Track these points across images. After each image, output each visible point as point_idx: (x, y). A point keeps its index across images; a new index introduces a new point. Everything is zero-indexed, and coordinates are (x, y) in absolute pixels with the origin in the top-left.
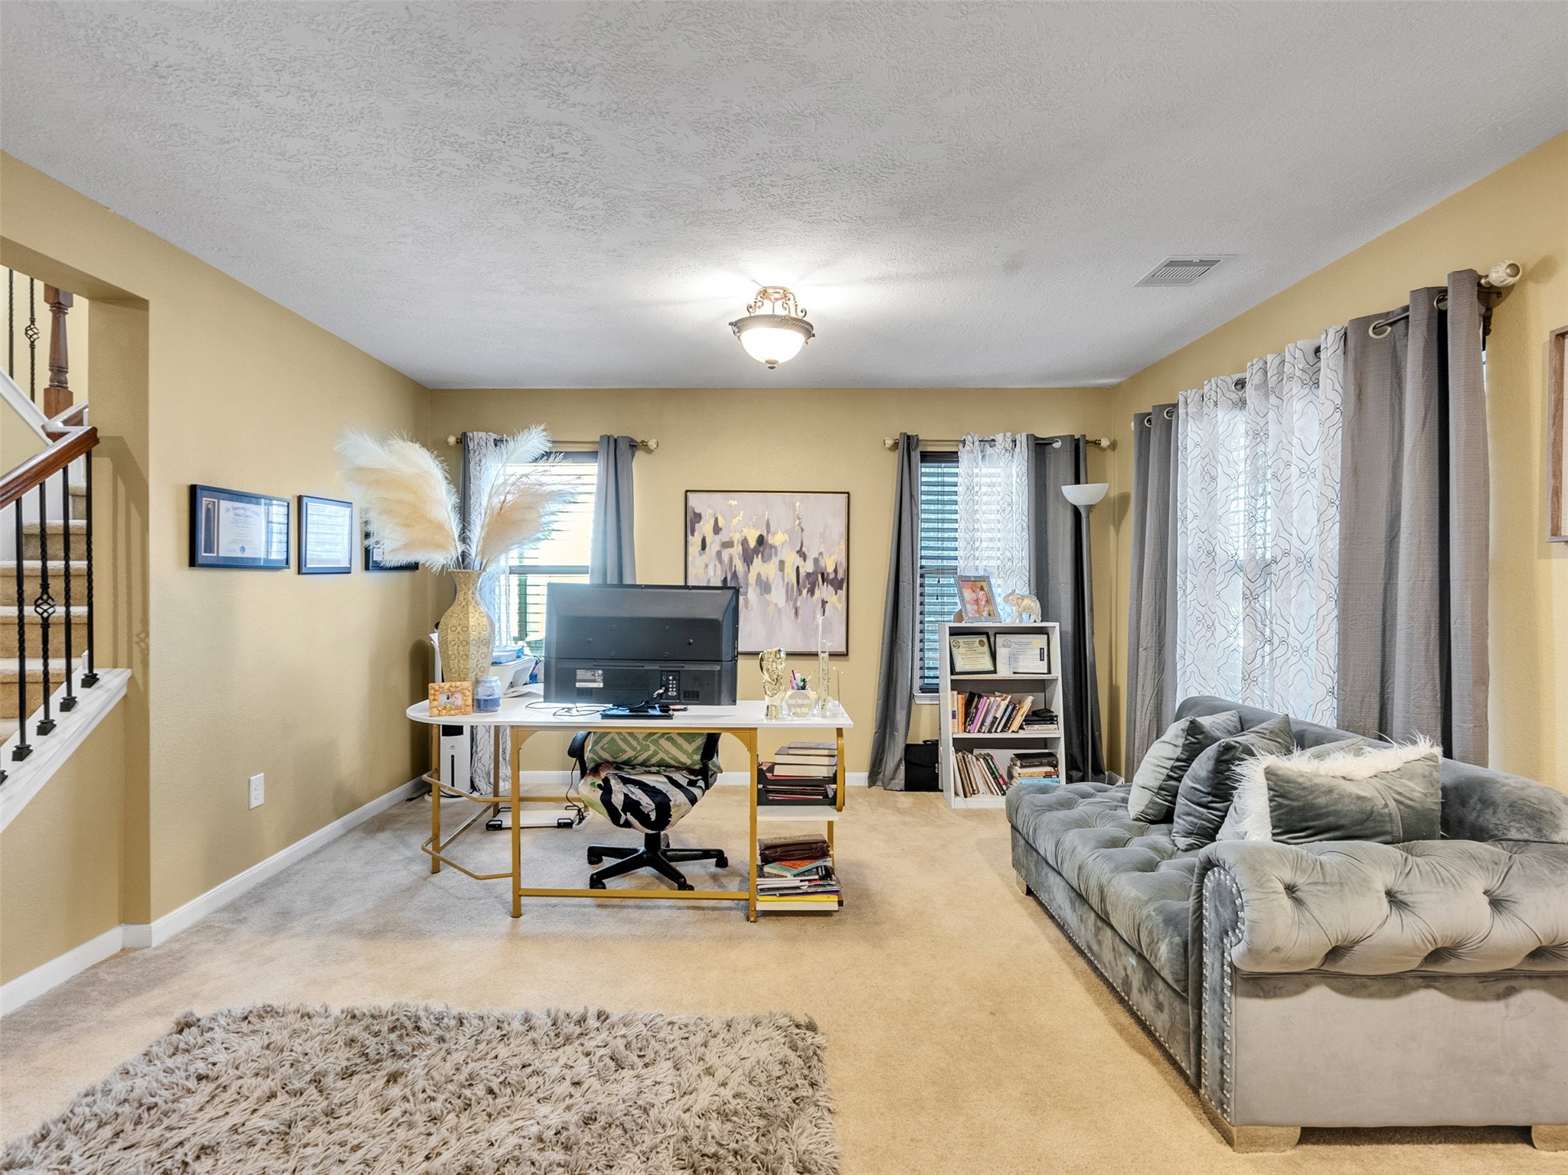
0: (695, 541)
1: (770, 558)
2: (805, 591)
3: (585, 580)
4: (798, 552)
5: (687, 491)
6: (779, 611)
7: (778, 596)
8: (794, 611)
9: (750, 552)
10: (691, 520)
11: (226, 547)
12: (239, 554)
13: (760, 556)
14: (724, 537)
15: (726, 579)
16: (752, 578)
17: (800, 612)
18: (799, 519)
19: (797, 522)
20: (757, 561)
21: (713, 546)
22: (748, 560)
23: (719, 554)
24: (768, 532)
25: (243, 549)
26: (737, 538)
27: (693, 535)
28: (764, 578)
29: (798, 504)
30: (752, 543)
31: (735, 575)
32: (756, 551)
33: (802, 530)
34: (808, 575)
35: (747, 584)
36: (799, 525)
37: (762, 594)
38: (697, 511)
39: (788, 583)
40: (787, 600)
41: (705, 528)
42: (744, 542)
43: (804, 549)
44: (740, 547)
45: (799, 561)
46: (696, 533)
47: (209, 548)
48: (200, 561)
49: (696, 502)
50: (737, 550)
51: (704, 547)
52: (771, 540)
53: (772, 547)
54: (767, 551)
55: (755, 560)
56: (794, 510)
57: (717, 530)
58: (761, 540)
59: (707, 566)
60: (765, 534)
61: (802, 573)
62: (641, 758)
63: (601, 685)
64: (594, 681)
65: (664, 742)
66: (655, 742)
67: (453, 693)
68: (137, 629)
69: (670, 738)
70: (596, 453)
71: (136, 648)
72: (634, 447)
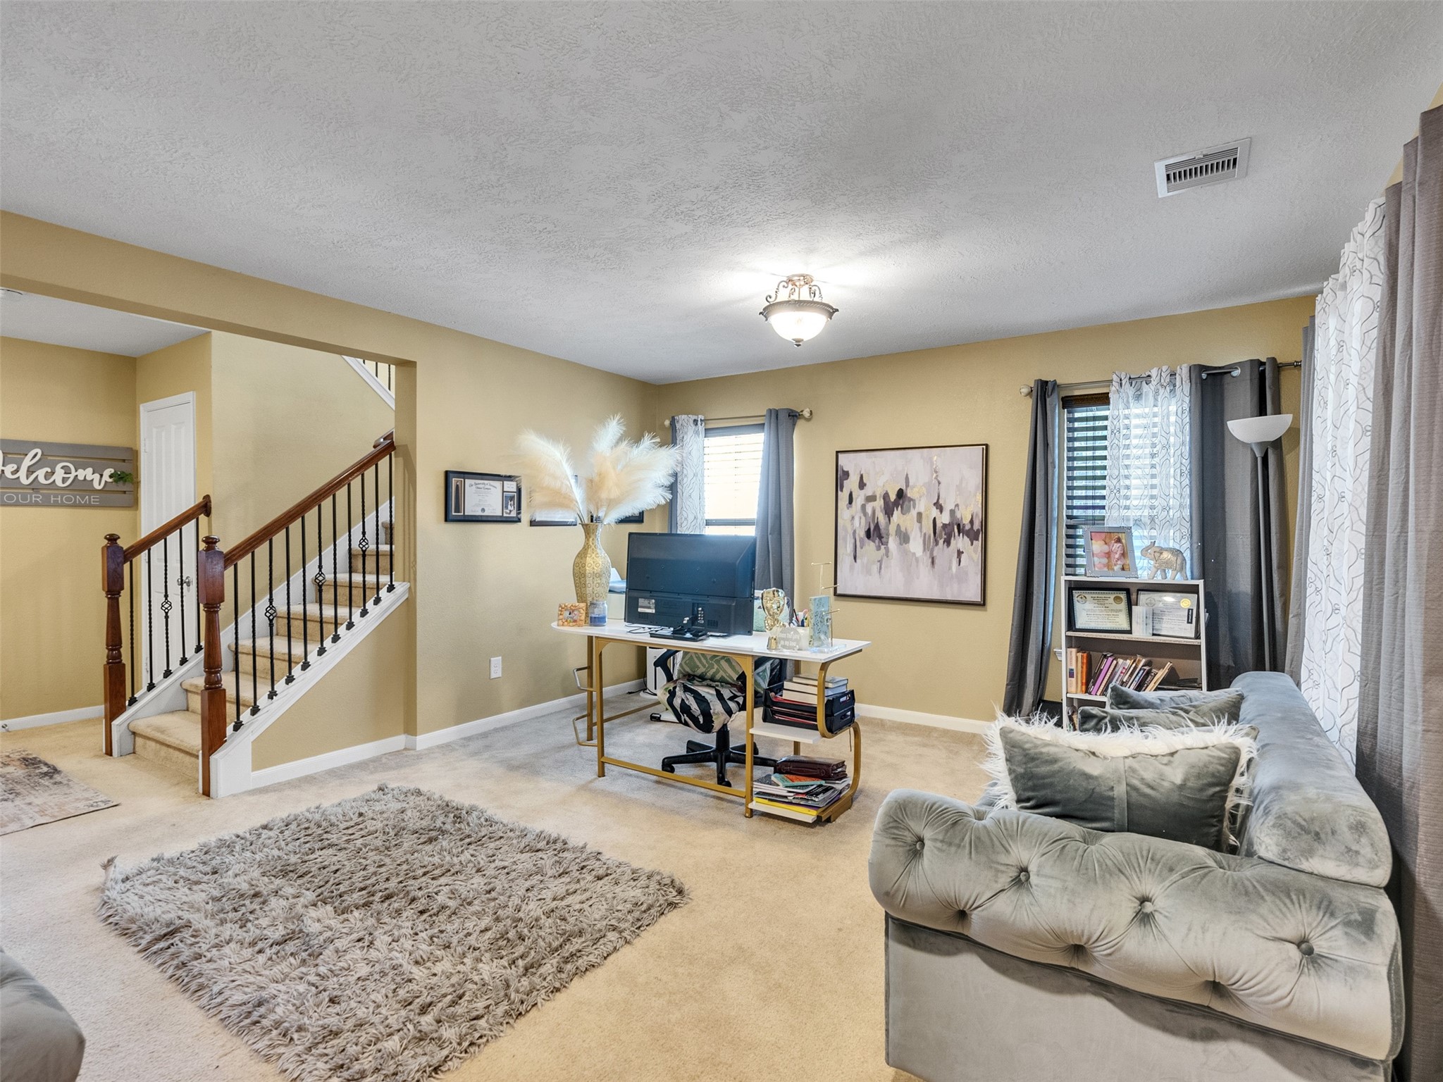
0: (844, 496)
1: (909, 510)
2: (941, 542)
3: (750, 532)
4: (935, 504)
5: (837, 452)
6: (917, 560)
7: (916, 546)
8: (930, 560)
9: (891, 505)
10: (841, 477)
11: (471, 508)
12: (480, 513)
13: (899, 508)
14: (868, 491)
15: (869, 529)
16: (892, 528)
17: (937, 561)
18: (936, 472)
19: (935, 475)
20: (897, 513)
21: (859, 500)
22: (889, 512)
23: (863, 507)
24: (907, 485)
25: (483, 510)
26: (879, 493)
27: (842, 491)
28: (903, 529)
29: (935, 458)
30: (893, 497)
31: (877, 526)
32: (896, 504)
33: (939, 483)
34: (945, 526)
35: (888, 535)
36: (936, 478)
37: (901, 544)
38: (845, 469)
39: (925, 534)
40: (924, 550)
41: (851, 484)
42: (886, 496)
43: (941, 502)
44: (882, 501)
45: (935, 512)
46: (844, 489)
47: (457, 510)
48: (450, 518)
49: (846, 462)
50: (879, 503)
51: (851, 501)
52: (909, 493)
53: (910, 500)
54: (906, 503)
55: (895, 512)
56: (932, 464)
57: (862, 485)
58: (901, 494)
59: (853, 518)
60: (904, 488)
61: (939, 525)
62: (709, 674)
63: (654, 611)
64: (649, 608)
65: (723, 663)
66: (718, 662)
67: (573, 611)
68: (412, 559)
69: (728, 661)
70: (764, 424)
71: (412, 571)
72: (794, 416)
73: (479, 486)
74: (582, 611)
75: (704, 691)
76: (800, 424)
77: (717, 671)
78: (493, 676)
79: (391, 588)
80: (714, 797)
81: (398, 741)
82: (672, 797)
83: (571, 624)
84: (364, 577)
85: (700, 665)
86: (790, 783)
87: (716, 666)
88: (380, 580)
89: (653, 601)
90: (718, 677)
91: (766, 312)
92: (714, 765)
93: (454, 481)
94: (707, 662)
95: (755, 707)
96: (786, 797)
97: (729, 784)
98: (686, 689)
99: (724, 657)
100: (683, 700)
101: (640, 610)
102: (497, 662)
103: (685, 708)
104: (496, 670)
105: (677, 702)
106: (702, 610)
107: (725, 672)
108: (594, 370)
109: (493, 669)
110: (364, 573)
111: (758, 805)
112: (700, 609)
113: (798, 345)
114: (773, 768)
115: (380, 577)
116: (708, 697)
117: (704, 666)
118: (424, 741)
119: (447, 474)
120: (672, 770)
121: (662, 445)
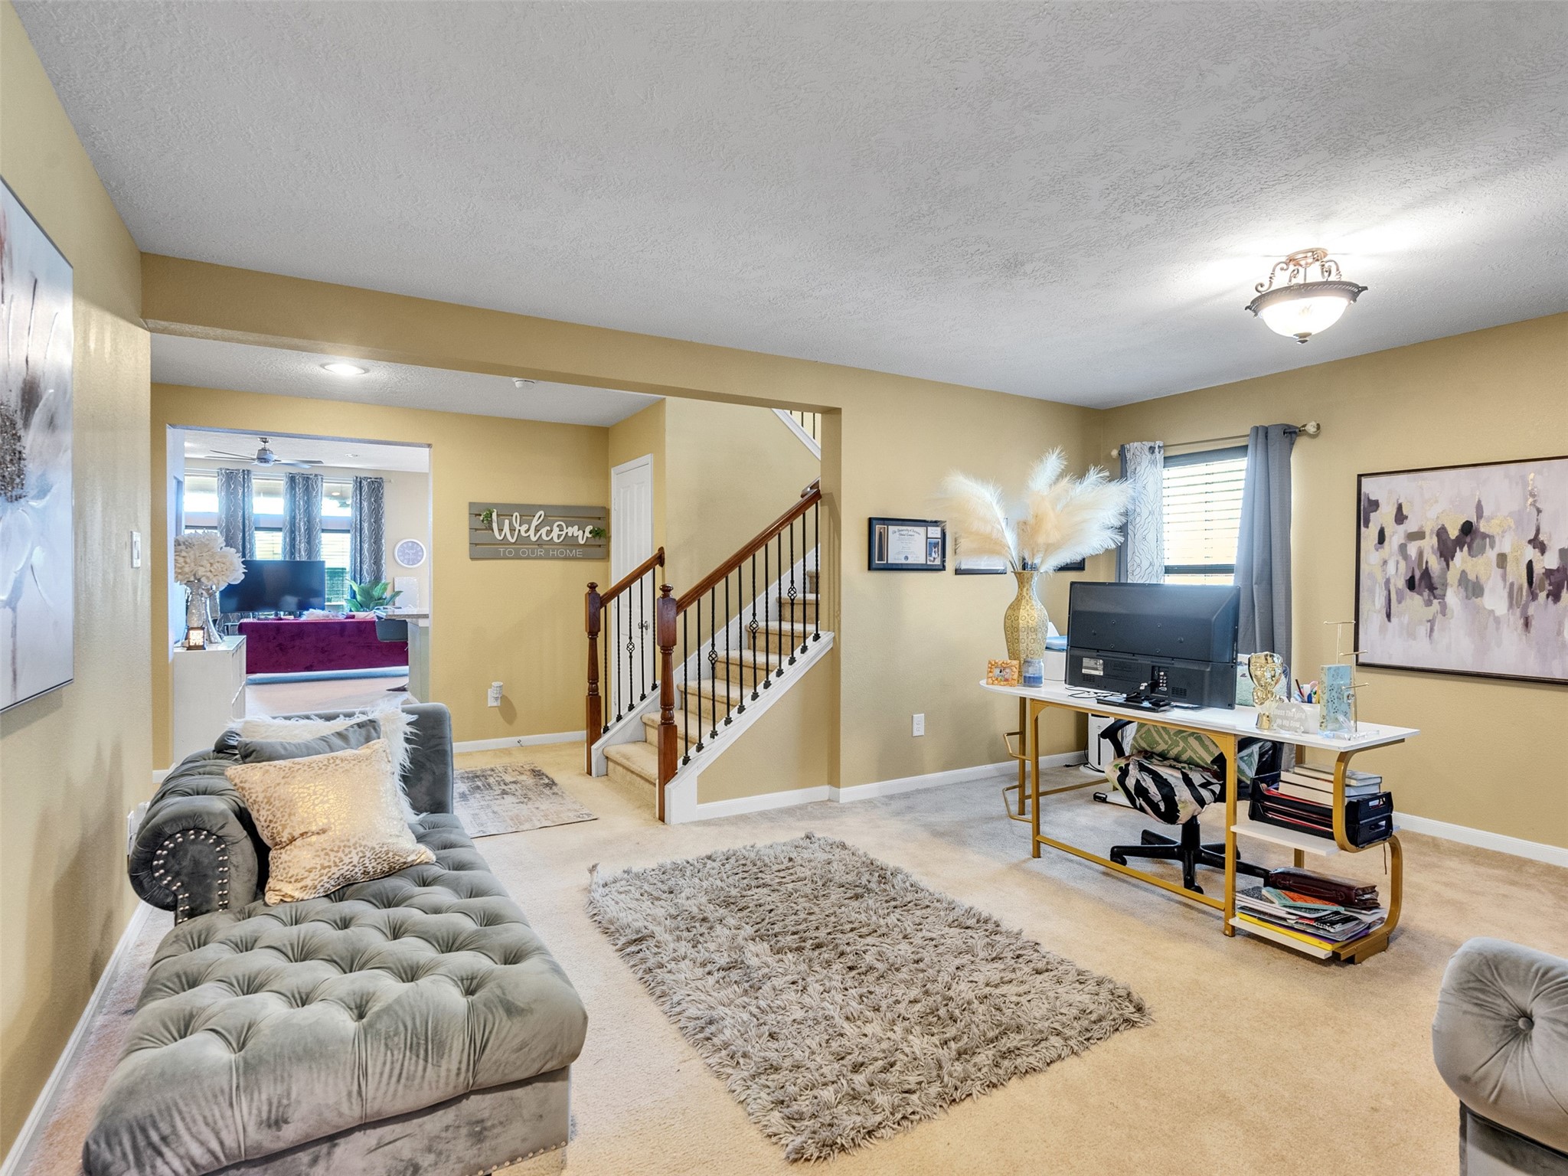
0: (1370, 534)
1: (1482, 550)
2: (1542, 595)
4: (1530, 542)
5: (1360, 476)
6: (1497, 620)
7: (1495, 600)
8: (1522, 621)
9: (1450, 544)
10: (1364, 509)
11: (894, 557)
12: (904, 562)
13: (1466, 548)
14: (1411, 526)
15: (1412, 578)
16: (1453, 576)
17: (1534, 623)
18: (1533, 495)
19: (1531, 500)
20: (1460, 558)
21: (1396, 536)
22: (1446, 551)
23: (1403, 548)
24: (1480, 515)
25: (906, 558)
26: (1430, 527)
27: (1367, 526)
28: (1472, 577)
29: (1532, 476)
30: (1454, 533)
31: (1426, 574)
32: (1459, 542)
33: (1539, 511)
34: (1549, 573)
35: (1445, 585)
36: (1533, 504)
37: (1467, 597)
38: (1373, 498)
39: (1512, 585)
40: (1511, 606)
41: (1383, 516)
42: (1442, 533)
43: (1541, 537)
44: (1435, 539)
45: (1531, 553)
46: (1371, 525)
47: (881, 558)
48: (874, 566)
49: (1370, 487)
50: (1430, 543)
51: (1382, 538)
52: (1483, 527)
53: (1485, 536)
54: (1477, 543)
55: (1458, 554)
56: (1525, 484)
57: (1400, 517)
58: (1467, 529)
59: (1385, 562)
60: (1474, 520)
61: (1538, 570)
62: (1173, 753)
63: (1102, 673)
64: (1096, 669)
65: (1192, 741)
66: (1185, 739)
67: (1005, 669)
68: (837, 609)
69: (1199, 738)
70: (1246, 447)
71: (836, 621)
72: (1291, 433)
73: (902, 533)
74: (1014, 669)
75: (1165, 772)
76: (1301, 443)
77: (1184, 751)
78: (916, 733)
79: (817, 637)
80: (1180, 903)
81: (823, 792)
82: (1123, 894)
83: (1002, 683)
84: (792, 626)
85: (1160, 741)
86: (1291, 903)
87: (1182, 744)
88: (807, 629)
89: (1101, 661)
90: (1184, 757)
91: (1255, 306)
92: (1179, 865)
93: (878, 528)
94: (1170, 738)
95: (1238, 800)
96: (1285, 919)
97: (1199, 890)
98: (1142, 768)
99: (1193, 733)
100: (1138, 781)
101: (1084, 671)
102: (919, 719)
103: (1141, 791)
104: (919, 728)
105: (1130, 783)
106: (1165, 675)
107: (1193, 750)
108: (1025, 399)
109: (915, 726)
110: (792, 622)
111: (1240, 921)
112: (1162, 673)
113: (1303, 342)
114: (1262, 880)
115: (807, 625)
116: (1171, 780)
117: (1166, 743)
118: (848, 794)
119: (870, 520)
120: (1124, 863)
121: (1111, 479)
